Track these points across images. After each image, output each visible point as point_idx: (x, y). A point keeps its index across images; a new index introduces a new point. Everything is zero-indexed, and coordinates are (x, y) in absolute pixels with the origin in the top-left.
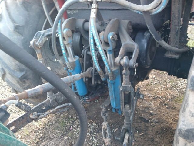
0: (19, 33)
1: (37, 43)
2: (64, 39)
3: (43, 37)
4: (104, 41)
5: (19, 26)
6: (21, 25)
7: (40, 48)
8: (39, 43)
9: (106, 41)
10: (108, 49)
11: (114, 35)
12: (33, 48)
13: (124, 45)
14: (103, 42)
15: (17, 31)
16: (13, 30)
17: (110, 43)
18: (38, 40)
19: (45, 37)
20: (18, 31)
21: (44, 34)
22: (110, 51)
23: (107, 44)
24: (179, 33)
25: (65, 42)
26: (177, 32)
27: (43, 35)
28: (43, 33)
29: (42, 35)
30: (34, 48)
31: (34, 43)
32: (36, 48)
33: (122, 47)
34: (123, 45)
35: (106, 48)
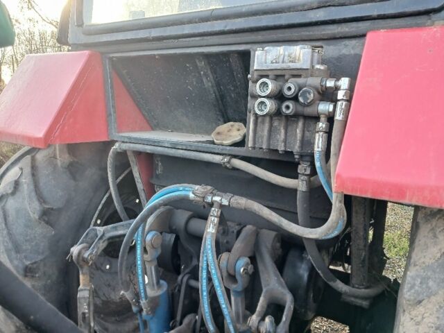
0: (47, 223)
1: (86, 255)
2: (145, 251)
3: (101, 241)
4: (227, 271)
5: (52, 209)
6: (54, 208)
7: (90, 264)
8: (91, 254)
9: (232, 272)
10: (233, 287)
11: (247, 264)
12: (76, 263)
13: (267, 291)
14: (225, 274)
15: (44, 220)
16: (37, 218)
17: (238, 277)
18: (89, 248)
19: (104, 242)
20: (46, 219)
21: (103, 235)
22: (237, 293)
23: (232, 277)
24: (367, 262)
25: (145, 256)
26: (364, 261)
27: (101, 238)
28: (102, 233)
29: (99, 237)
30: (78, 263)
31: (79, 254)
32: (82, 263)
33: (263, 295)
34: (264, 290)
35: (230, 285)
